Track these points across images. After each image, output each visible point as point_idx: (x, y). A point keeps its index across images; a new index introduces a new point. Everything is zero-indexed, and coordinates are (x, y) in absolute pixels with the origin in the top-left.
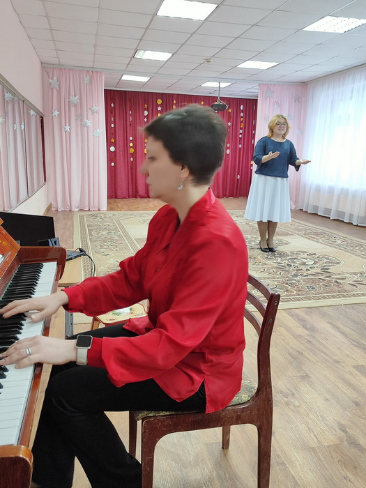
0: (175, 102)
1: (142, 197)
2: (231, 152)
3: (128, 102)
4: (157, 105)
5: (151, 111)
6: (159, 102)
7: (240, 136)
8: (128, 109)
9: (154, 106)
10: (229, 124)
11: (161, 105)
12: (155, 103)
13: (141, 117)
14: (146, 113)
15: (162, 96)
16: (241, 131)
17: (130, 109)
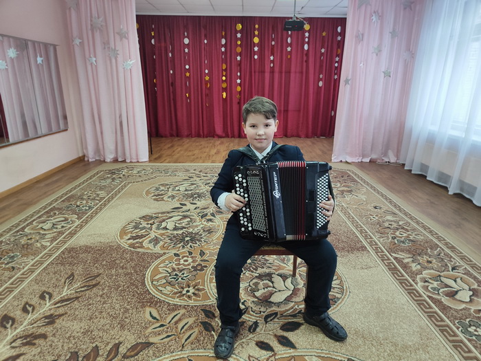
0: (257, 26)
1: (220, 137)
2: (325, 84)
3: (203, 30)
4: (237, 32)
5: (229, 39)
6: (239, 26)
7: (336, 65)
8: (203, 37)
9: (233, 32)
10: (323, 51)
11: (241, 32)
12: (233, 29)
13: (218, 46)
14: (223, 41)
15: (242, 20)
16: (337, 59)
17: (206, 37)
